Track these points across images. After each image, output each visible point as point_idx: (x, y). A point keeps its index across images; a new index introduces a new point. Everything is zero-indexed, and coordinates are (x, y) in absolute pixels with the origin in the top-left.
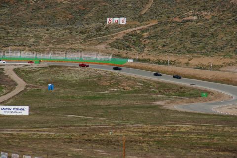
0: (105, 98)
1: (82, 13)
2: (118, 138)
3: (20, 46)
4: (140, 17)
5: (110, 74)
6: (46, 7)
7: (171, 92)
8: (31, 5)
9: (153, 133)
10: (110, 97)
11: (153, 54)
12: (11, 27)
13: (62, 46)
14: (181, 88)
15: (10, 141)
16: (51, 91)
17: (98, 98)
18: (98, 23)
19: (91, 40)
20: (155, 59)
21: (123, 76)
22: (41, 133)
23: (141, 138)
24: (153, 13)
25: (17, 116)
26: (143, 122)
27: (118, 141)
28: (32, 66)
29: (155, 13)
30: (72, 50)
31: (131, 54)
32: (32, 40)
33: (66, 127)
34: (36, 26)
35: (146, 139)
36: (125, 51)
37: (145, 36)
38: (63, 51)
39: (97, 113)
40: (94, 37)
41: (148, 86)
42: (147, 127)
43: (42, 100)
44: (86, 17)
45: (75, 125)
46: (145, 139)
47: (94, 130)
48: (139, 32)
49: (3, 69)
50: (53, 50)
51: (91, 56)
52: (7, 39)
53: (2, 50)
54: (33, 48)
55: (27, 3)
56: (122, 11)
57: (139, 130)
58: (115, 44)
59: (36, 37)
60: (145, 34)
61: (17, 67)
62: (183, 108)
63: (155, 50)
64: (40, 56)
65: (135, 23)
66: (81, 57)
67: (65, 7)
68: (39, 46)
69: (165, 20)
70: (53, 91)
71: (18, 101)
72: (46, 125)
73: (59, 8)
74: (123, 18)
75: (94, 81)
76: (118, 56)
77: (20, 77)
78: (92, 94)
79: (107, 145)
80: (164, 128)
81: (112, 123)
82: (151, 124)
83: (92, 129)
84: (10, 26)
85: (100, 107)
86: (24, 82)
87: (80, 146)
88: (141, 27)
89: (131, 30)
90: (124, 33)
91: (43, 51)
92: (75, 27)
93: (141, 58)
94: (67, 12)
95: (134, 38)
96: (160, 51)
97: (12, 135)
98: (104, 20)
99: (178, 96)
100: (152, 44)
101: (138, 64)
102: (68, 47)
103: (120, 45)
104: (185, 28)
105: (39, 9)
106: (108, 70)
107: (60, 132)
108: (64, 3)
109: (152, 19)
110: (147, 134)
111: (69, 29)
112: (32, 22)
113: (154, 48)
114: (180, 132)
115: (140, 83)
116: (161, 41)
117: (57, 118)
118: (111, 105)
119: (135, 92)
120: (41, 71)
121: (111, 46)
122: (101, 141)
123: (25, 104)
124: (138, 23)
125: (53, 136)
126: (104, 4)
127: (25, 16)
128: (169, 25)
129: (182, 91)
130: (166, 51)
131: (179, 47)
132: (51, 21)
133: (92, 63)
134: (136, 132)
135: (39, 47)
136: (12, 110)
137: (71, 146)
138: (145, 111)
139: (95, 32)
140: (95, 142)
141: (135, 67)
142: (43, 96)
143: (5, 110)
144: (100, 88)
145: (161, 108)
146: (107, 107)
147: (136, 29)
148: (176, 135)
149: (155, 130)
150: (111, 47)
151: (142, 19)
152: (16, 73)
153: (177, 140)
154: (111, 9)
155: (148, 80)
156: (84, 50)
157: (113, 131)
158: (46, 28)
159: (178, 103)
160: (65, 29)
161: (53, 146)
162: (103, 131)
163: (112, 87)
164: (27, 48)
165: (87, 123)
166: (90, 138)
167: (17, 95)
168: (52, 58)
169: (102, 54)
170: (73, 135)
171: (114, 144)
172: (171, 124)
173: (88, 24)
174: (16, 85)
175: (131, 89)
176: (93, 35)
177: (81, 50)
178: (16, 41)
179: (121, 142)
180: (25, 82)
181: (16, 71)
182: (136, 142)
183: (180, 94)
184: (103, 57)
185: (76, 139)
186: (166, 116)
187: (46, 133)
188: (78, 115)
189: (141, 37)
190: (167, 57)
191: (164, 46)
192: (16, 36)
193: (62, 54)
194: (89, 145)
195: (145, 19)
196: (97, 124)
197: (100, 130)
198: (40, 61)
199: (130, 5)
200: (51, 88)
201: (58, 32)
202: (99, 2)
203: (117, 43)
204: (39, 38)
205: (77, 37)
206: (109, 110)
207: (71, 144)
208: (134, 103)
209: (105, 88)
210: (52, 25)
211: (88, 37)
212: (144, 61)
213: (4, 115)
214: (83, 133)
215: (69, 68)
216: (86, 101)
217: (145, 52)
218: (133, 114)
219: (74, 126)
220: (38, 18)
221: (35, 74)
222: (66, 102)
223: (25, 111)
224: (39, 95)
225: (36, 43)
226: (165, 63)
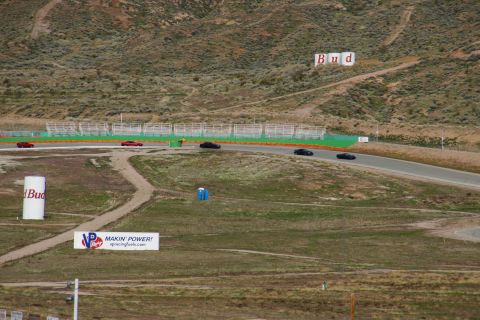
0: (312, 215)
1: (265, 43)
2: (341, 296)
3: (141, 111)
4: (384, 50)
5: (321, 166)
6: (194, 34)
7: (447, 203)
8: (162, 30)
9: (411, 286)
10: (324, 214)
11: (409, 125)
12: (124, 75)
13: (224, 111)
14: (469, 194)
15: (122, 302)
16: (203, 201)
17: (298, 215)
18: (298, 65)
19: (284, 99)
20: (415, 135)
21: (348, 171)
22: (184, 287)
23: (387, 297)
24: (410, 42)
25: (136, 253)
26: (390, 263)
27: (340, 303)
28: (165, 152)
29: (414, 41)
30: (244, 120)
31: (364, 125)
32: (166, 99)
33: (234, 274)
34: (172, 71)
35: (398, 299)
36: (353, 119)
37: (394, 90)
38: (226, 120)
39: (298, 247)
40: (289, 92)
41: (400, 191)
42: (398, 275)
43: (184, 220)
44: (273, 52)
45: (252, 270)
46: (394, 299)
47: (292, 281)
48: (380, 80)
49: (107, 159)
50: (207, 118)
51: (283, 131)
52: (116, 99)
53: (107, 120)
54: (167, 116)
55: (156, 25)
56: (347, 39)
57: (382, 280)
58: (333, 106)
59: (173, 92)
60: (394, 85)
61: (136, 154)
62: (473, 234)
63: (414, 117)
64: (180, 132)
65: (372, 62)
66: (263, 132)
67: (230, 32)
68: (180, 111)
69: (434, 55)
70: (208, 202)
71: (137, 222)
72: (194, 271)
73: (219, 35)
74: (347, 54)
75: (289, 181)
76: (338, 130)
77: (142, 173)
78: (286, 207)
79: (318, 310)
80: (435, 275)
81: (327, 266)
82: (406, 268)
83: (287, 279)
84: (122, 72)
85: (303, 234)
86: (149, 184)
87: (262, 313)
88: (384, 71)
89: (365, 76)
90: (351, 83)
91: (187, 120)
92: (252, 72)
93: (384, 133)
94: (235, 43)
95: (370, 93)
96: (425, 119)
97: (126, 290)
98: (309, 59)
99: (463, 210)
100: (408, 104)
101: (379, 146)
102: (237, 113)
103: (342, 108)
104: (476, 71)
105: (179, 36)
106: (319, 159)
107: (221, 285)
108: (228, 24)
109: (407, 54)
110: (400, 289)
111: (238, 76)
112: (166, 63)
113: (412, 113)
114: (467, 285)
115: (384, 184)
116: (427, 98)
117: (216, 256)
118: (325, 229)
119: (373, 202)
120: (183, 162)
121: (324, 110)
122: (305, 302)
123: (153, 228)
124: (378, 62)
125: (209, 293)
126: (310, 25)
127: (152, 52)
128: (443, 66)
129: (470, 199)
130: (436, 120)
131: (463, 112)
132: (203, 62)
133: (287, 145)
134: (376, 284)
135: (180, 114)
136: (126, 241)
137: (243, 312)
138: (394, 242)
139: (292, 81)
140: (294, 304)
141: (374, 153)
142: (187, 213)
143: (112, 242)
144: (302, 195)
145: (427, 234)
146: (317, 234)
147: (374, 75)
148: (459, 291)
149: (415, 280)
150: (325, 112)
151: (386, 55)
152: (134, 166)
153: (461, 302)
154: (323, 35)
155: (399, 179)
156: (270, 119)
157: (330, 282)
158: (194, 75)
159: (461, 226)
160: (231, 76)
161: (209, 313)
162: (310, 282)
163: (327, 193)
164: (155, 117)
165: (276, 267)
166: (283, 297)
167: (135, 210)
168: (205, 136)
169: (305, 126)
170: (248, 291)
171: (331, 310)
172: (449, 268)
173: (278, 66)
174: (134, 190)
175: (365, 198)
176: (287, 89)
177: (264, 118)
178: (134, 102)
179: (347, 305)
180: (152, 184)
181: (134, 162)
182: (377, 304)
183: (468, 206)
184: (307, 133)
185: (255, 300)
186: (438, 251)
187: (193, 286)
188: (258, 250)
189: (386, 90)
190: (439, 131)
191: (433, 109)
192: (134, 93)
193: (224, 127)
194: (282, 311)
195: (393, 54)
196: (298, 269)
197: (303, 281)
198: (181, 142)
199: (363, 27)
200: (204, 197)
201: (216, 83)
202: (299, 22)
203: (335, 103)
204: (179, 95)
205: (256, 92)
206: (321, 240)
207: (244, 308)
208: (373, 225)
209: (312, 195)
210: (205, 68)
211: (277, 92)
212: (392, 139)
213: (112, 252)
214: (268, 287)
215: (239, 155)
216: (274, 221)
217: (393, 121)
218: (369, 248)
219: (251, 273)
220: (178, 56)
221: (171, 167)
222: (235, 223)
223: (151, 242)
224: (178, 210)
225: (173, 106)
226: (435, 143)
